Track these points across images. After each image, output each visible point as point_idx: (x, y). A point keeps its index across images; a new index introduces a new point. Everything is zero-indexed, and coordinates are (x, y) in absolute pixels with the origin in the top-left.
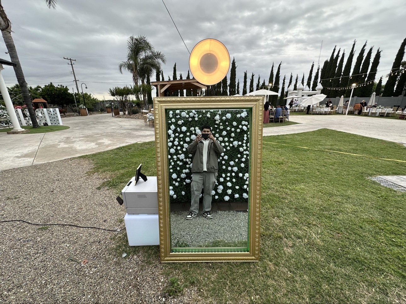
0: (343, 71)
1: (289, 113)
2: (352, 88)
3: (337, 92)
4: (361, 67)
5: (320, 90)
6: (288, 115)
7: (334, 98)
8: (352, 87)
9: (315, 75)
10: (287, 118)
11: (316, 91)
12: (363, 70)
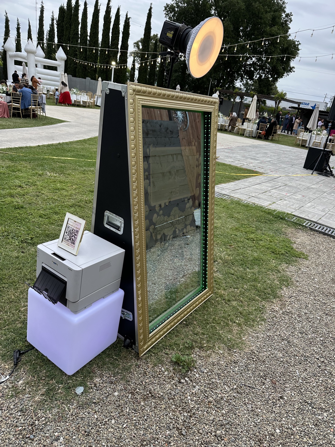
0: (89, 34)
1: (45, 101)
2: (112, 68)
3: (85, 68)
4: (110, 35)
5: (63, 60)
6: (44, 104)
7: (84, 79)
8: (112, 66)
9: (49, 29)
10: (43, 109)
11: (56, 60)
12: (113, 41)
